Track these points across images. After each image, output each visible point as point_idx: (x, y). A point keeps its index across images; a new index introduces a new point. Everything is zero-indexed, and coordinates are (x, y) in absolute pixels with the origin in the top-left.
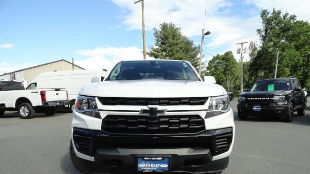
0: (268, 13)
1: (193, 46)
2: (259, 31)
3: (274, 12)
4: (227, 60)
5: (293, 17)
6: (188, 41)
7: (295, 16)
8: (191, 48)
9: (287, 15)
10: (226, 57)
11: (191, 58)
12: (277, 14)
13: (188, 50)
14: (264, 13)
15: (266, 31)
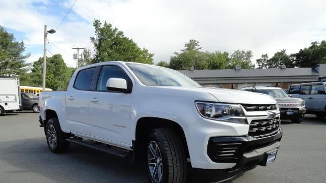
0: (101, 23)
1: (13, 41)
2: (92, 39)
3: (106, 24)
4: (57, 64)
5: (121, 33)
6: (6, 34)
7: (122, 33)
8: (11, 43)
9: (116, 29)
10: (56, 60)
11: (11, 56)
12: (108, 27)
13: (7, 44)
14: (96, 24)
15: (100, 40)
